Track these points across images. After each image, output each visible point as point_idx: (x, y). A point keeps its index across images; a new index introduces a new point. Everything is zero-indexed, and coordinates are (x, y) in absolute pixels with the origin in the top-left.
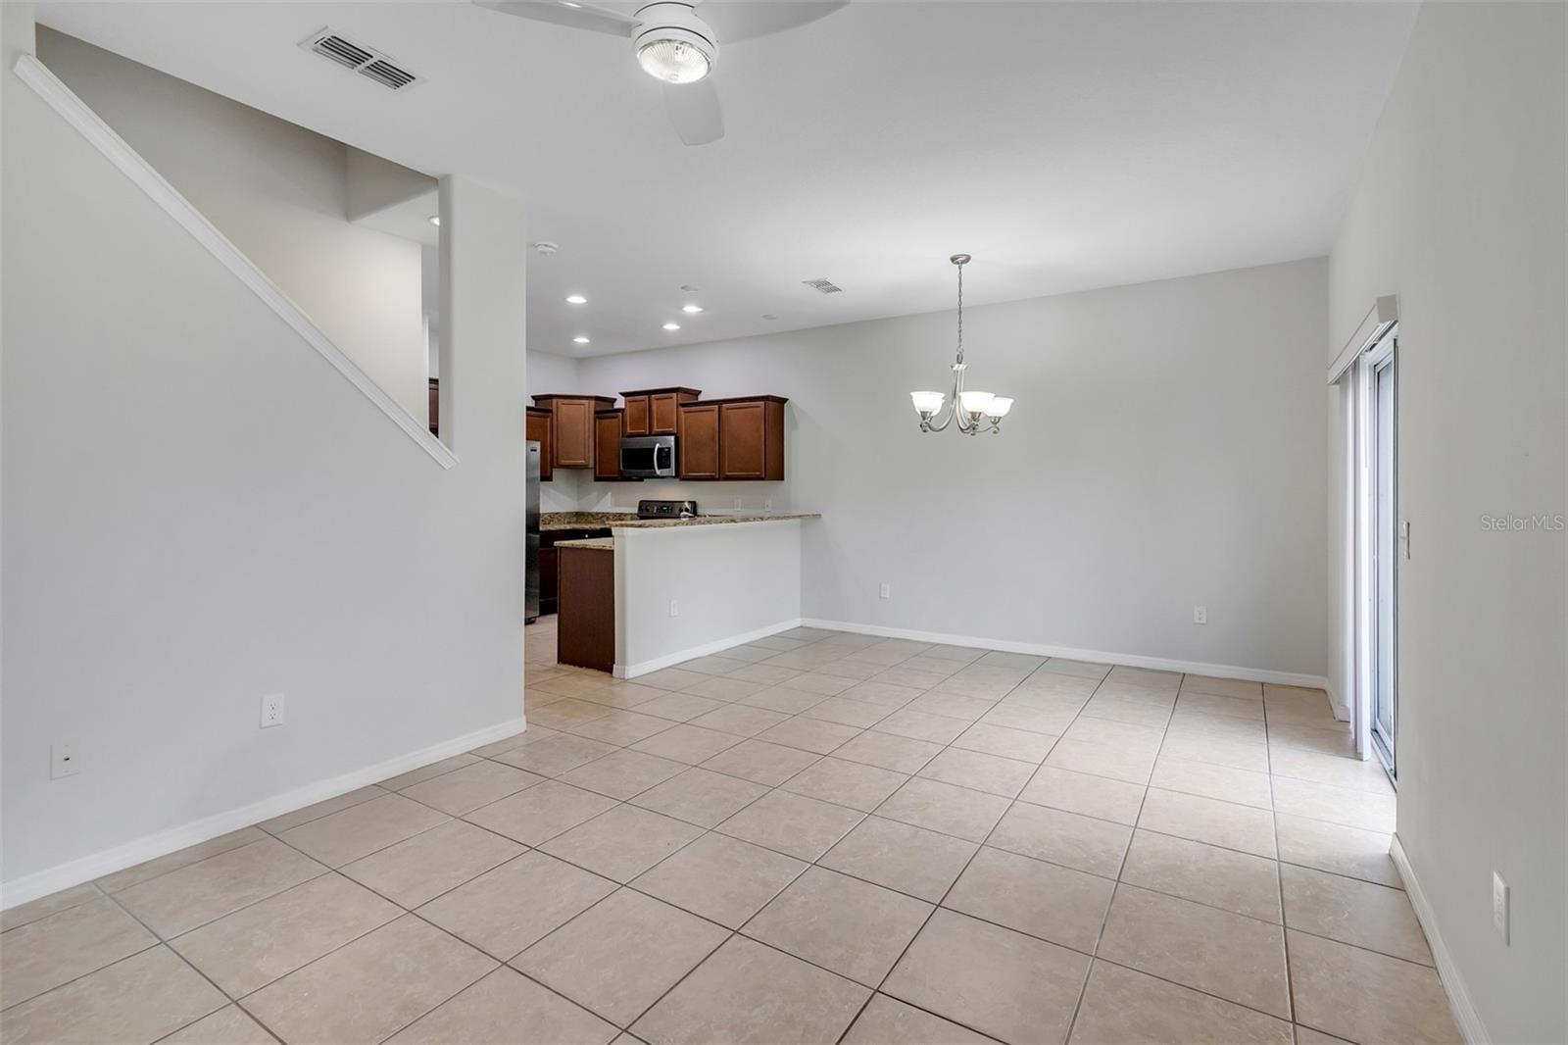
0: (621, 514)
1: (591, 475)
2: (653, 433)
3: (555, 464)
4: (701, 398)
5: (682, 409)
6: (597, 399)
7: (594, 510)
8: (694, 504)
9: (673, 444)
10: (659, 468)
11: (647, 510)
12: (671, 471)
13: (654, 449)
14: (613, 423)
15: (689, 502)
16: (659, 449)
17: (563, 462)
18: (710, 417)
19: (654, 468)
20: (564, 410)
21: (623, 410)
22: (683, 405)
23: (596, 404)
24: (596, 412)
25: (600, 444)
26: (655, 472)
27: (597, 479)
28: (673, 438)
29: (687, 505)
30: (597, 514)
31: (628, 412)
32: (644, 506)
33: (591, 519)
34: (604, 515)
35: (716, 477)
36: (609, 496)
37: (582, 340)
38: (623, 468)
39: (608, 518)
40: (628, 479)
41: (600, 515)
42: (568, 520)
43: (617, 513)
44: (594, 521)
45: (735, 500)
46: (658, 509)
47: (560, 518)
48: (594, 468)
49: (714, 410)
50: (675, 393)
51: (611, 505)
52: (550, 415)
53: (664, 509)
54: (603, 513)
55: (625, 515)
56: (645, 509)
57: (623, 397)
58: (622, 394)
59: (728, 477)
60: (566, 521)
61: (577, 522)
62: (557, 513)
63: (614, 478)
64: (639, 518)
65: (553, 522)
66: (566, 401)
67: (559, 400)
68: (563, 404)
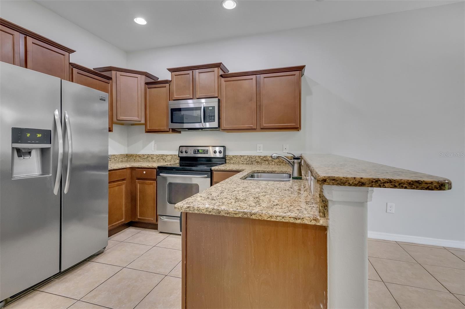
0: (163, 155)
1: (142, 128)
2: (197, 97)
3: (115, 120)
5: (223, 79)
6: (147, 75)
7: (142, 153)
8: (225, 148)
9: (216, 104)
11: (186, 152)
12: (213, 124)
14: (162, 90)
15: (221, 146)
16: (204, 107)
17: (121, 118)
18: (249, 84)
19: (201, 122)
20: (121, 79)
21: (170, 81)
22: (223, 76)
23: (145, 78)
24: (146, 84)
25: (149, 105)
27: (148, 132)
28: (216, 100)
29: (219, 149)
30: (144, 155)
31: (173, 84)
32: (184, 149)
33: (139, 159)
34: (148, 156)
35: (254, 128)
36: (153, 143)
37: (140, 21)
38: (171, 123)
39: (152, 158)
40: (174, 131)
41: (146, 156)
42: (121, 160)
43: (159, 155)
44: (141, 160)
45: (258, 145)
46: (195, 152)
47: (116, 158)
48: (145, 124)
49: (252, 79)
50: (217, 68)
51: (154, 149)
52: (110, 81)
53: (200, 151)
54: (149, 155)
55: (167, 156)
56: (184, 152)
57: (171, 73)
58: (170, 70)
59: (265, 128)
60: (120, 160)
61: (127, 161)
62: (114, 155)
63: (163, 130)
64: (179, 158)
65: (111, 162)
66: (123, 73)
67: (118, 72)
68: (121, 75)
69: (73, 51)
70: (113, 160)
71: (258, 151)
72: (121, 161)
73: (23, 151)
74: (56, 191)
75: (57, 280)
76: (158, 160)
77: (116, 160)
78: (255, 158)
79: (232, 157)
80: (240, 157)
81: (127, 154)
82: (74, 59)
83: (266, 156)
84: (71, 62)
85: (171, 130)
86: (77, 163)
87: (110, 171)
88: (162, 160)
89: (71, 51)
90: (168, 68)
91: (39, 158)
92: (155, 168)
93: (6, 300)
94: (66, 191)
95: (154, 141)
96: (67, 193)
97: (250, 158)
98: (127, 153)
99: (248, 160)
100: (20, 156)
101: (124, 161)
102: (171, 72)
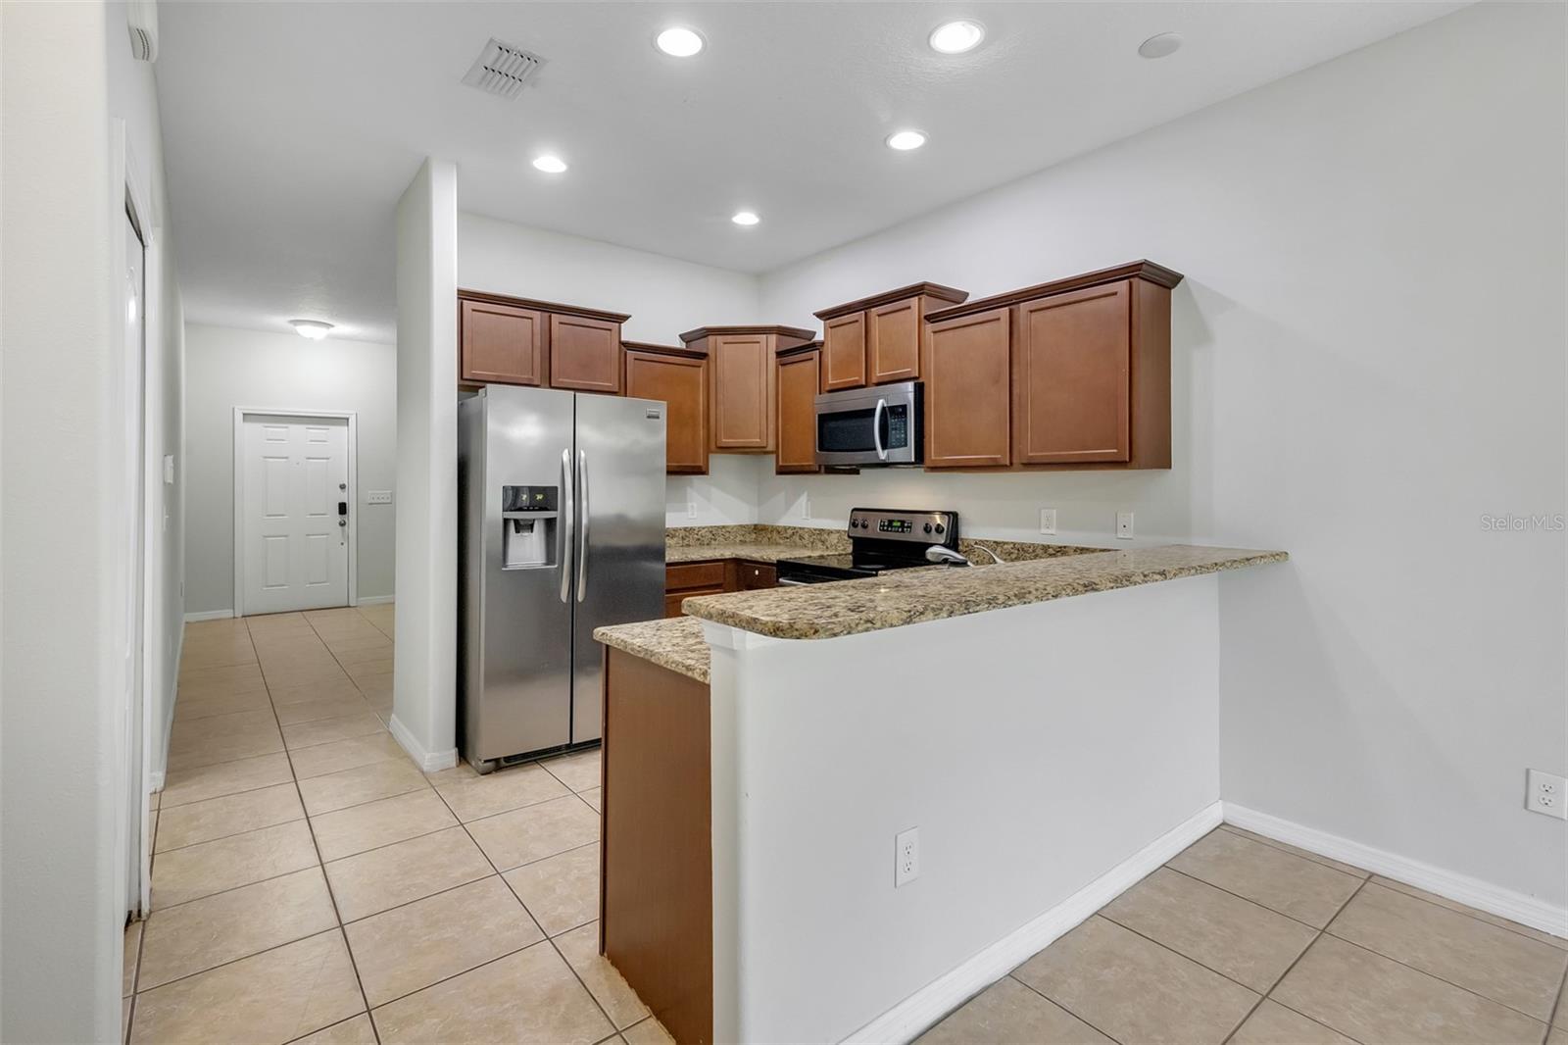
0: (822, 531)
1: (770, 462)
2: (874, 380)
3: (713, 447)
4: (970, 300)
5: (929, 327)
6: (782, 332)
7: (784, 521)
8: (953, 517)
9: (911, 396)
10: (884, 446)
11: (865, 527)
12: (908, 453)
13: (875, 409)
14: (807, 368)
15: (944, 513)
16: (884, 408)
17: (725, 441)
18: (992, 333)
19: (875, 449)
20: (726, 352)
21: (822, 344)
22: (931, 318)
23: (778, 341)
24: (779, 354)
25: (784, 407)
26: (877, 456)
27: (782, 471)
28: (910, 386)
29: (938, 519)
30: (786, 529)
31: (828, 350)
32: (860, 516)
33: (778, 539)
34: (795, 531)
35: (1003, 463)
36: (803, 499)
37: (746, 218)
38: (820, 450)
39: (801, 538)
40: (831, 470)
41: (790, 532)
42: (742, 538)
43: (815, 530)
44: (781, 542)
45: (1043, 511)
46: (884, 526)
47: (727, 535)
48: (776, 452)
49: (998, 319)
50: (917, 298)
51: (807, 515)
52: (704, 361)
53: (895, 524)
54: (795, 528)
55: (830, 532)
56: (860, 526)
57: (823, 322)
58: (820, 315)
59: (1036, 461)
60: (738, 540)
61: (756, 542)
62: (724, 527)
63: (807, 469)
64: (851, 541)
65: (717, 542)
66: (729, 338)
67: (719, 337)
68: (725, 343)
69: (626, 318)
70: (721, 539)
71: (1044, 531)
73: (522, 523)
74: (564, 596)
75: (568, 758)
76: (812, 543)
78: (1034, 551)
79: (973, 544)
80: (995, 545)
81: (755, 525)
82: (630, 333)
83: (1065, 547)
84: (623, 339)
85: (823, 467)
86: (598, 541)
87: (668, 565)
88: (820, 545)
89: (621, 319)
90: (815, 311)
91: (543, 536)
92: (772, 564)
93: (497, 760)
94: (580, 597)
95: (806, 494)
96: (583, 602)
97: (1019, 550)
98: (756, 523)
99: (1013, 556)
100: (517, 531)
101: (748, 540)
102: (825, 320)
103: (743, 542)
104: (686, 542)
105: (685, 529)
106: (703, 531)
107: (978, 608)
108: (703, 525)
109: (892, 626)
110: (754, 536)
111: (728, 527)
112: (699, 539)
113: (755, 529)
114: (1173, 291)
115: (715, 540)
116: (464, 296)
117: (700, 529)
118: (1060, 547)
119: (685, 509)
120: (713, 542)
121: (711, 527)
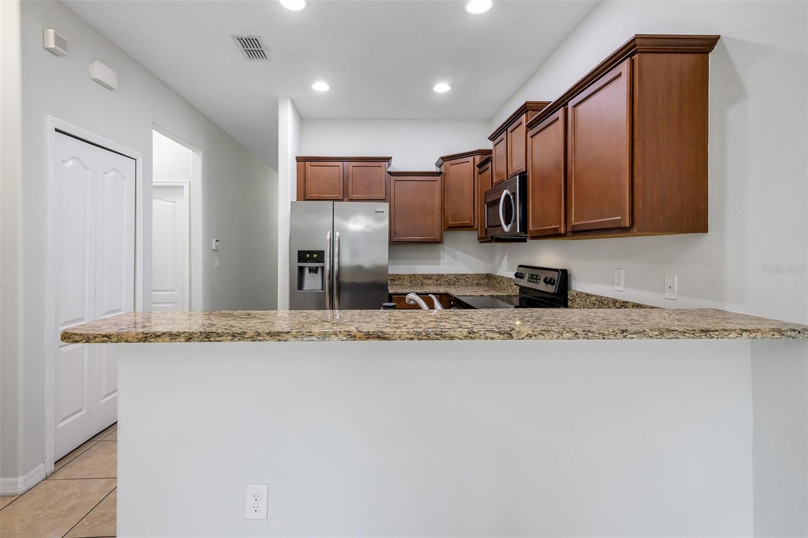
0: (511, 279)
1: (476, 236)
2: (509, 176)
3: (445, 226)
5: (530, 134)
7: (498, 273)
9: (518, 187)
10: (506, 223)
11: (521, 277)
12: (516, 227)
13: (501, 198)
14: (487, 176)
16: (505, 197)
17: (452, 224)
18: (556, 130)
21: (492, 157)
22: (530, 126)
24: (478, 167)
25: (481, 201)
27: (480, 241)
28: (517, 179)
30: (498, 277)
31: (494, 159)
32: (521, 270)
34: (502, 277)
35: (560, 232)
38: (487, 227)
43: (508, 278)
44: (495, 285)
45: (615, 271)
46: (529, 278)
49: (559, 118)
50: (525, 114)
52: (440, 177)
53: (534, 277)
58: (491, 138)
59: (576, 229)
60: (474, 283)
62: (464, 275)
63: (488, 239)
64: (519, 287)
65: (459, 283)
66: (454, 162)
67: (448, 162)
68: (451, 165)
70: (463, 281)
71: (616, 287)
72: (477, 283)
77: (468, 281)
79: (575, 295)
80: (586, 297)
81: (487, 274)
82: (397, 166)
85: (493, 238)
89: (388, 159)
90: (488, 136)
97: (599, 302)
100: (310, 273)
101: (482, 284)
102: (493, 141)
103: (478, 285)
104: (438, 282)
105: (438, 275)
106: (451, 276)
107: (220, 339)
108: (451, 273)
109: (127, 341)
110: (487, 281)
111: (468, 274)
112: (447, 281)
113: (487, 276)
114: (710, 55)
115: (458, 282)
116: (299, 159)
117: (448, 275)
118: (623, 302)
119: (439, 264)
120: (457, 283)
121: (456, 274)
